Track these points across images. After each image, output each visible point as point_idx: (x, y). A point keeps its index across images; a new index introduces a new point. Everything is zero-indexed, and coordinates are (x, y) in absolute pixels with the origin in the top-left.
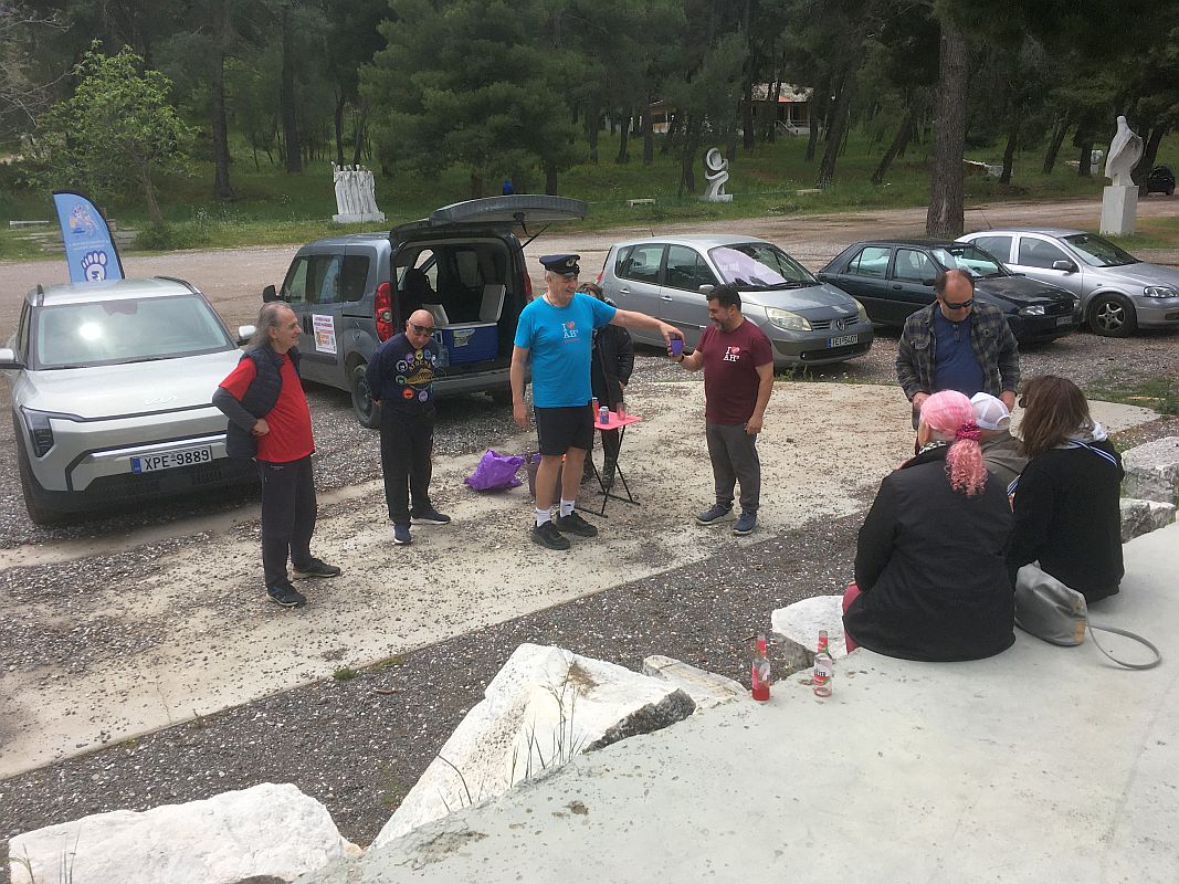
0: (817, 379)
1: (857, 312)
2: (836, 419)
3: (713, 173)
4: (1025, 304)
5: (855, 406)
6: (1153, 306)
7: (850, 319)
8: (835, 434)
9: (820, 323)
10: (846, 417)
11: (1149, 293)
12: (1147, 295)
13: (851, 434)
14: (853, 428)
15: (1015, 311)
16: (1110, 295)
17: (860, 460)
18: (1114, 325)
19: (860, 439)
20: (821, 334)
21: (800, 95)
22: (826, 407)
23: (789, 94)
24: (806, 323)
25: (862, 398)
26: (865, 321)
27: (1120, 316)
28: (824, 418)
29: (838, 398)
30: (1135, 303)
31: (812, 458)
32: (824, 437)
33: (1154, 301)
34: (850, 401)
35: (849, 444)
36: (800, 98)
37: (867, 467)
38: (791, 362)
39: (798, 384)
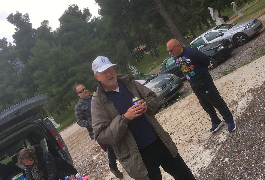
0: (173, 103)
1: (172, 77)
2: (184, 114)
3: (133, 70)
4: (217, 48)
5: (188, 105)
6: (249, 30)
7: (172, 80)
8: (186, 120)
9: (163, 86)
10: (187, 111)
11: (246, 27)
12: (246, 28)
13: (191, 117)
14: (191, 114)
15: (216, 51)
16: (236, 34)
17: (199, 127)
18: (243, 41)
19: (195, 117)
20: (166, 89)
21: (144, 46)
22: (179, 111)
23: (142, 47)
24: (159, 89)
25: (189, 101)
26: (176, 78)
27: (243, 38)
28: (179, 116)
29: (181, 106)
30: (244, 32)
31: (182, 137)
32: (183, 124)
33: (248, 29)
34: (186, 104)
35: (192, 122)
36: (144, 47)
37: (204, 129)
38: (162, 103)
39: (168, 108)
